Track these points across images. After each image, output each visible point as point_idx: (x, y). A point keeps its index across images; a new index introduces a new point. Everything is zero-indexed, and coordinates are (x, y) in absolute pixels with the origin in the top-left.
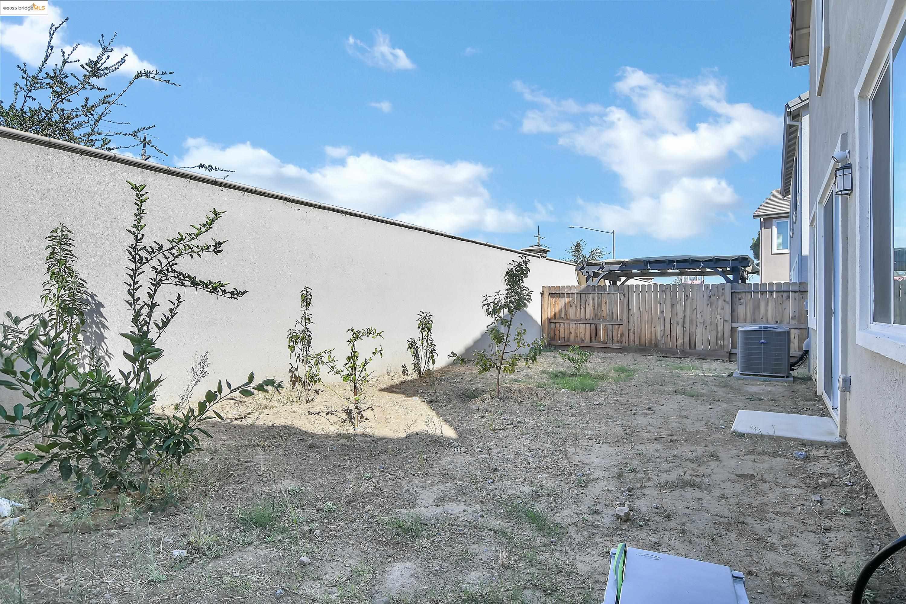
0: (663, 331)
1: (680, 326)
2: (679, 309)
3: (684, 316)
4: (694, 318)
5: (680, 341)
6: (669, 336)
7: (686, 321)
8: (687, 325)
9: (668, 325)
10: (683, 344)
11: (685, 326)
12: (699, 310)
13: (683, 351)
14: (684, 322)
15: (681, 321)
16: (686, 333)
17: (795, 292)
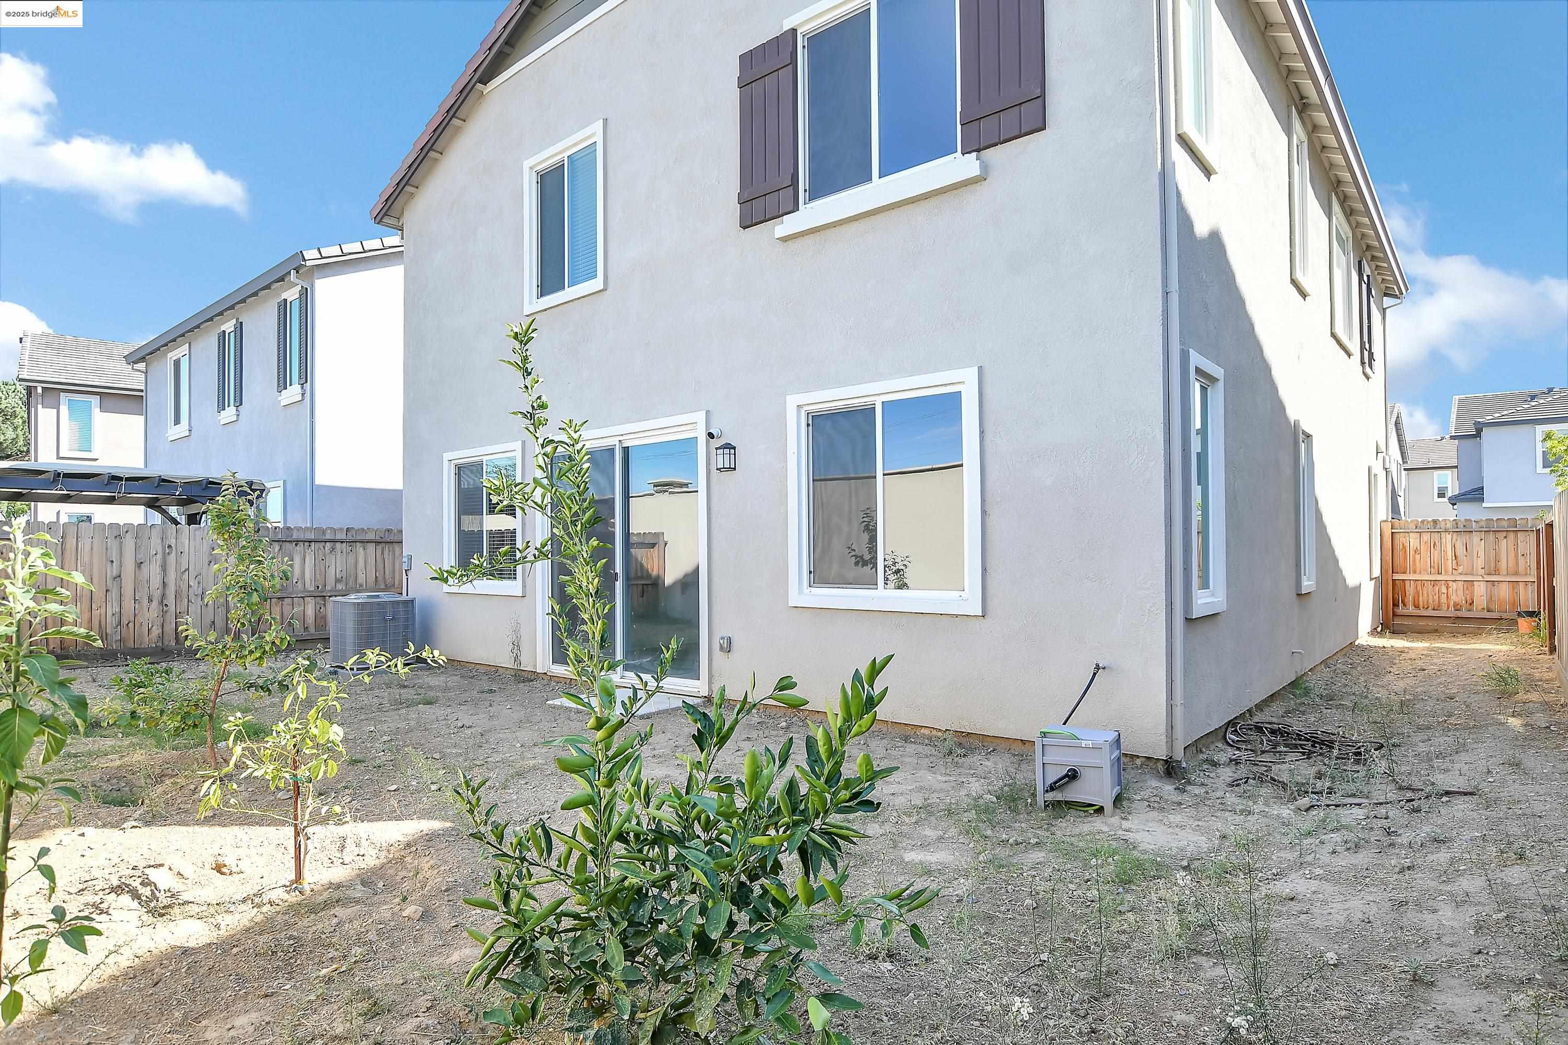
0: (117, 616)
1: (155, 604)
2: (153, 571)
3: (164, 584)
4: (184, 587)
5: (156, 631)
6: (131, 625)
7: (167, 592)
8: (170, 600)
9: (129, 605)
10: (162, 637)
11: (165, 602)
12: (193, 574)
13: (162, 649)
14: (163, 596)
15: (157, 594)
16: (168, 616)
17: (342, 542)
